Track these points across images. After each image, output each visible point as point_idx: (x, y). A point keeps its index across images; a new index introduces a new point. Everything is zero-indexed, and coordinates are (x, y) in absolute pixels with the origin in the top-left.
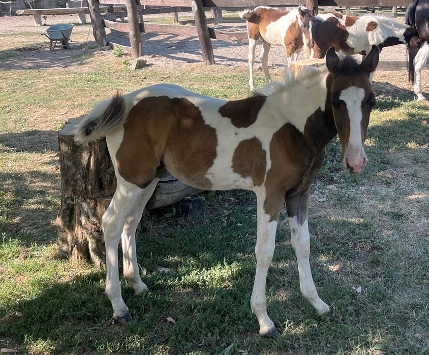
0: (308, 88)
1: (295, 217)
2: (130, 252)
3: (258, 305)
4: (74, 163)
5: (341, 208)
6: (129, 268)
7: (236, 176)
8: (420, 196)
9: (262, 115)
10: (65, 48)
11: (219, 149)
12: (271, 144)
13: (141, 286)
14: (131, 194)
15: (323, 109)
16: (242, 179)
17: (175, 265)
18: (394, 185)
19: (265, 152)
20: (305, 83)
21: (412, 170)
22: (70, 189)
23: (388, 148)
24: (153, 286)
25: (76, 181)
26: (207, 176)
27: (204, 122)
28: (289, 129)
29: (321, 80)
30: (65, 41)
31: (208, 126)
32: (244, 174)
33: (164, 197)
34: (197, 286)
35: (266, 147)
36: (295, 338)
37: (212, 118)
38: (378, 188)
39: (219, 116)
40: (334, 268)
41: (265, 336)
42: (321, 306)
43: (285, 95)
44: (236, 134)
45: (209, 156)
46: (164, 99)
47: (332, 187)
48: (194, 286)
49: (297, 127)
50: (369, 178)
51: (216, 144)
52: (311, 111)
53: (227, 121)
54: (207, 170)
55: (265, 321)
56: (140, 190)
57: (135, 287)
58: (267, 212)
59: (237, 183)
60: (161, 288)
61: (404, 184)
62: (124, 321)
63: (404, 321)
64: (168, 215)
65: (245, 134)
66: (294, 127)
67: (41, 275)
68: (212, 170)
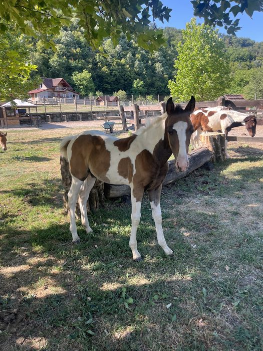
0: (157, 128)
1: (153, 202)
2: (84, 213)
3: (132, 245)
4: (66, 170)
5: (206, 207)
6: (84, 220)
7: (121, 177)
8: (255, 206)
9: (132, 146)
10: (111, 132)
11: (111, 162)
12: (136, 161)
13: (89, 230)
14: (77, 183)
15: (163, 139)
16: (124, 179)
17: (110, 223)
18: (242, 199)
19: (132, 165)
20: (155, 126)
21: (256, 192)
22: (65, 182)
23: (247, 181)
24: (96, 231)
25: (67, 179)
26: (107, 176)
27: (106, 148)
28: (146, 153)
29: (162, 123)
30: (111, 129)
31: (107, 150)
32: (125, 176)
33: (115, 192)
34: (115, 234)
35: (133, 162)
36: (149, 264)
37: (110, 147)
38: (232, 199)
39: (113, 145)
40: (186, 234)
41: (135, 261)
42: (168, 251)
43: (146, 133)
44: (119, 155)
45: (107, 166)
46: (90, 136)
47: (206, 197)
48: (114, 234)
49: (150, 151)
50: (229, 195)
51: (110, 160)
52: (157, 141)
53: (117, 148)
54: (106, 173)
55: (136, 253)
56: (81, 182)
57: (86, 230)
58: (135, 197)
59: (122, 181)
60: (99, 232)
61: (248, 199)
62: (76, 244)
63: (211, 265)
64: (117, 201)
65: (124, 155)
66: (148, 151)
67: (53, 220)
68: (108, 173)
